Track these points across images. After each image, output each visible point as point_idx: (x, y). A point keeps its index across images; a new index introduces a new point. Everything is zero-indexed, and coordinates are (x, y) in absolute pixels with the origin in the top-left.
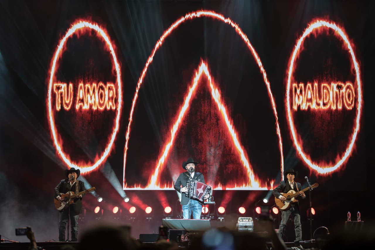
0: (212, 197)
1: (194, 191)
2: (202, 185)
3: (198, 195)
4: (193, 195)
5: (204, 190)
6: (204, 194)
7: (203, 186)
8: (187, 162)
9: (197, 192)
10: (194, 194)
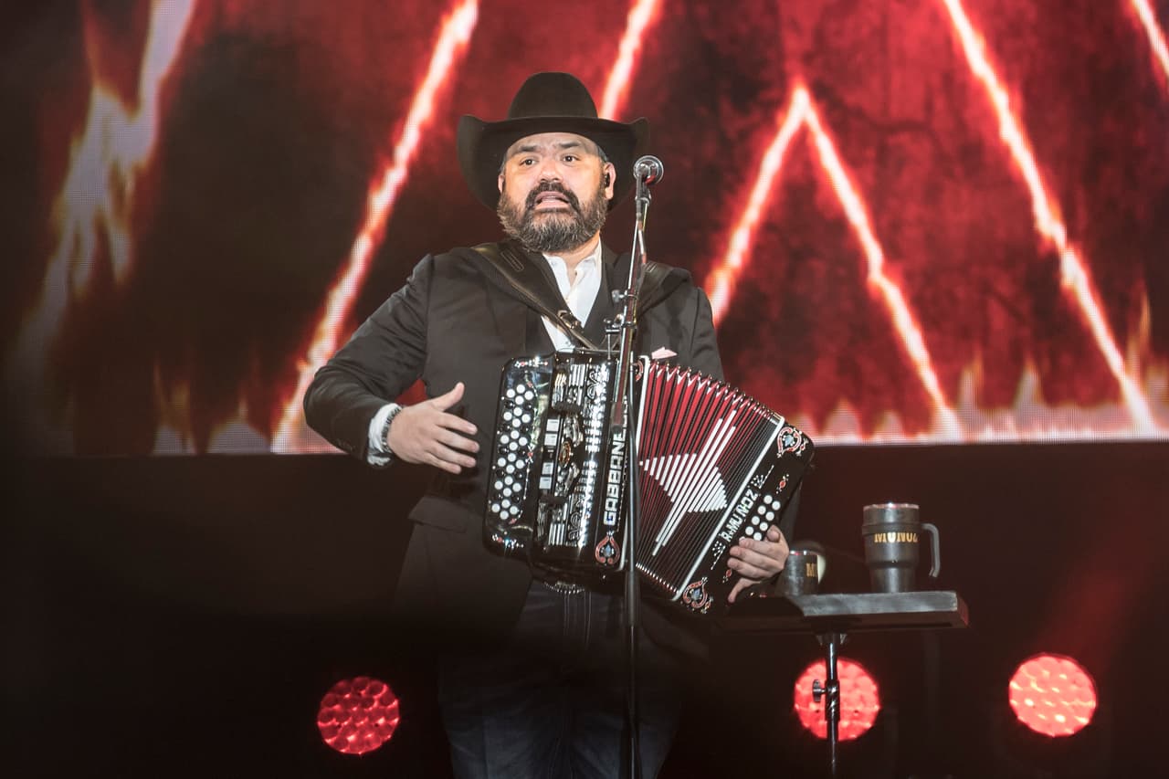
0: (925, 538)
1: (614, 476)
2: (710, 412)
3: (662, 539)
4: (597, 530)
5: (731, 470)
6: (734, 525)
7: (722, 434)
8: (505, 116)
9: (655, 501)
10: (610, 518)
